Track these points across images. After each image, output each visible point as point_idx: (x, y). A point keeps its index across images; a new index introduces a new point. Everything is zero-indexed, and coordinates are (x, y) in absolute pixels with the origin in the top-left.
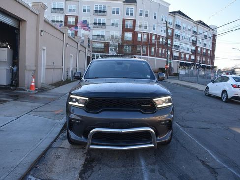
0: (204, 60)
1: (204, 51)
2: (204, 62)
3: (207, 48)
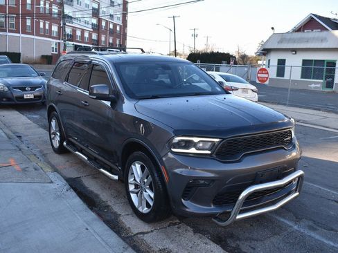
0: (111, 41)
1: (111, 26)
2: (112, 44)
3: (115, 21)
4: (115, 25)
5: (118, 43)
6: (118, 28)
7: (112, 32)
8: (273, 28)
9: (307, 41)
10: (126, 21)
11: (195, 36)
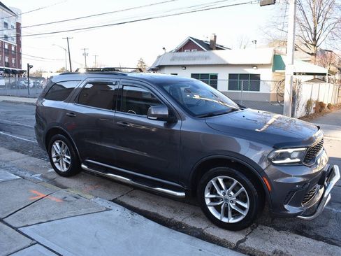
0: (7, 60)
1: (6, 47)
2: (7, 65)
3: (10, 41)
4: (10, 46)
5: (13, 62)
6: (13, 49)
7: (8, 52)
8: (164, 49)
9: (194, 59)
10: (20, 42)
11: (85, 55)
